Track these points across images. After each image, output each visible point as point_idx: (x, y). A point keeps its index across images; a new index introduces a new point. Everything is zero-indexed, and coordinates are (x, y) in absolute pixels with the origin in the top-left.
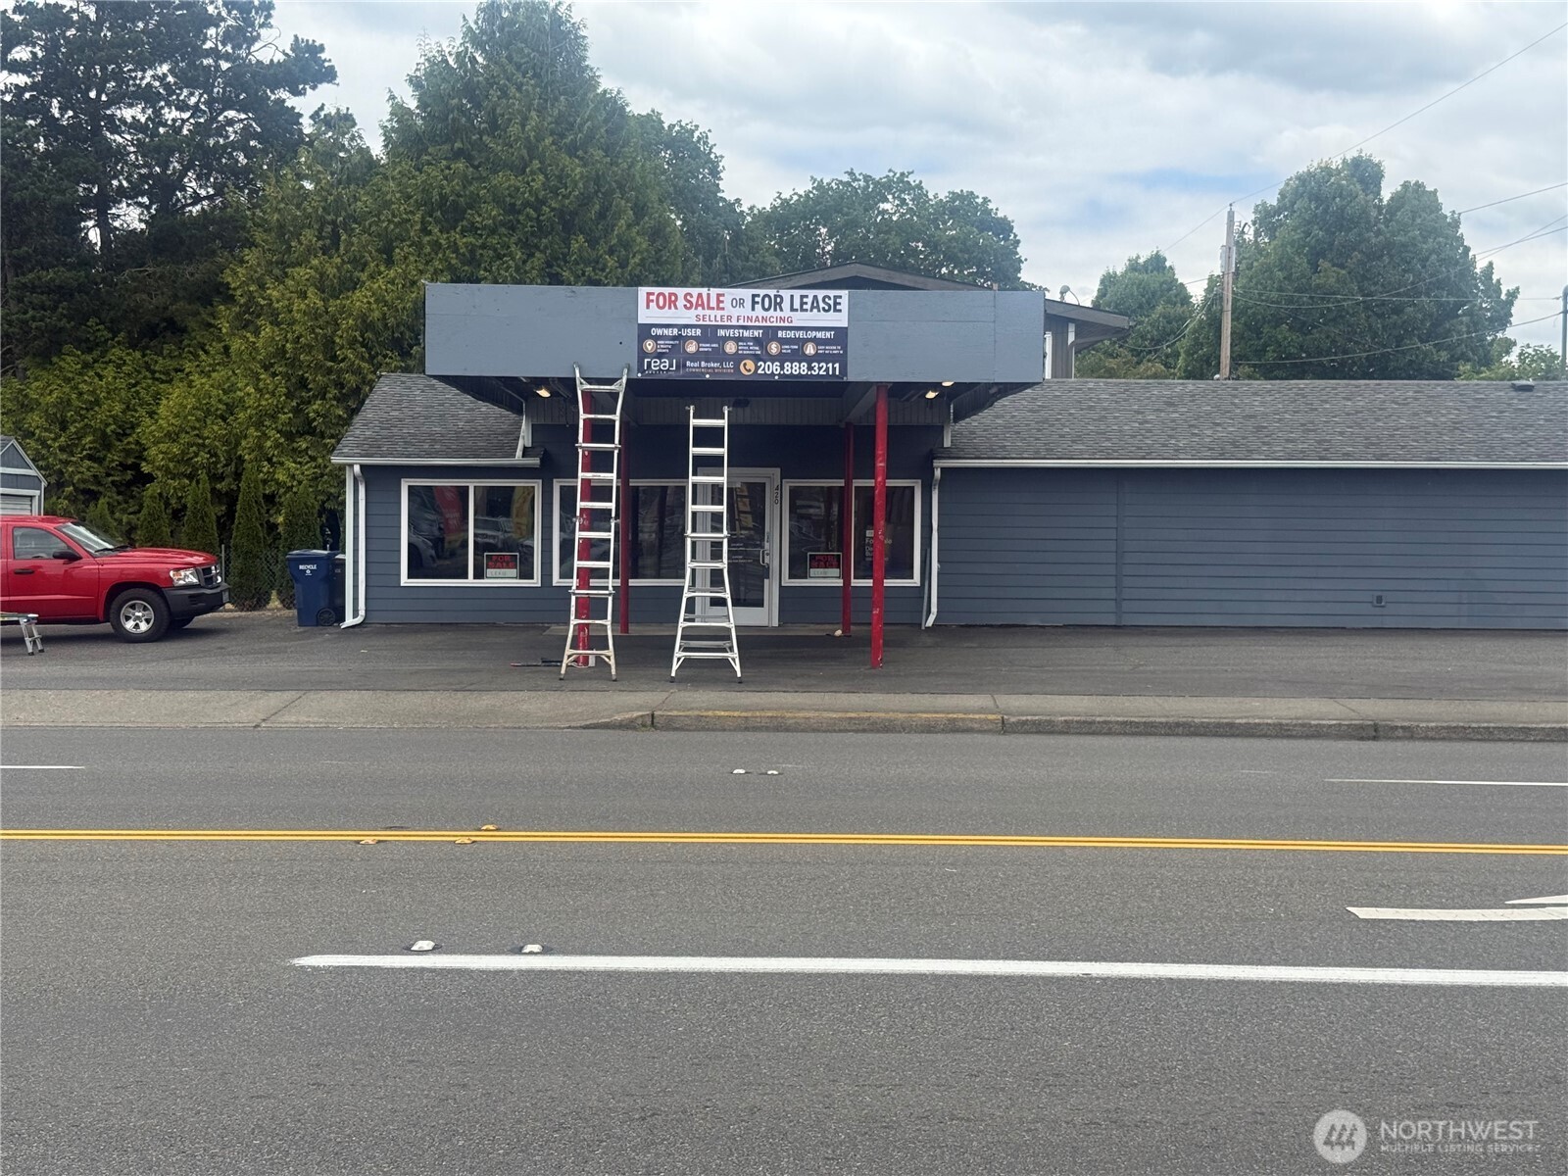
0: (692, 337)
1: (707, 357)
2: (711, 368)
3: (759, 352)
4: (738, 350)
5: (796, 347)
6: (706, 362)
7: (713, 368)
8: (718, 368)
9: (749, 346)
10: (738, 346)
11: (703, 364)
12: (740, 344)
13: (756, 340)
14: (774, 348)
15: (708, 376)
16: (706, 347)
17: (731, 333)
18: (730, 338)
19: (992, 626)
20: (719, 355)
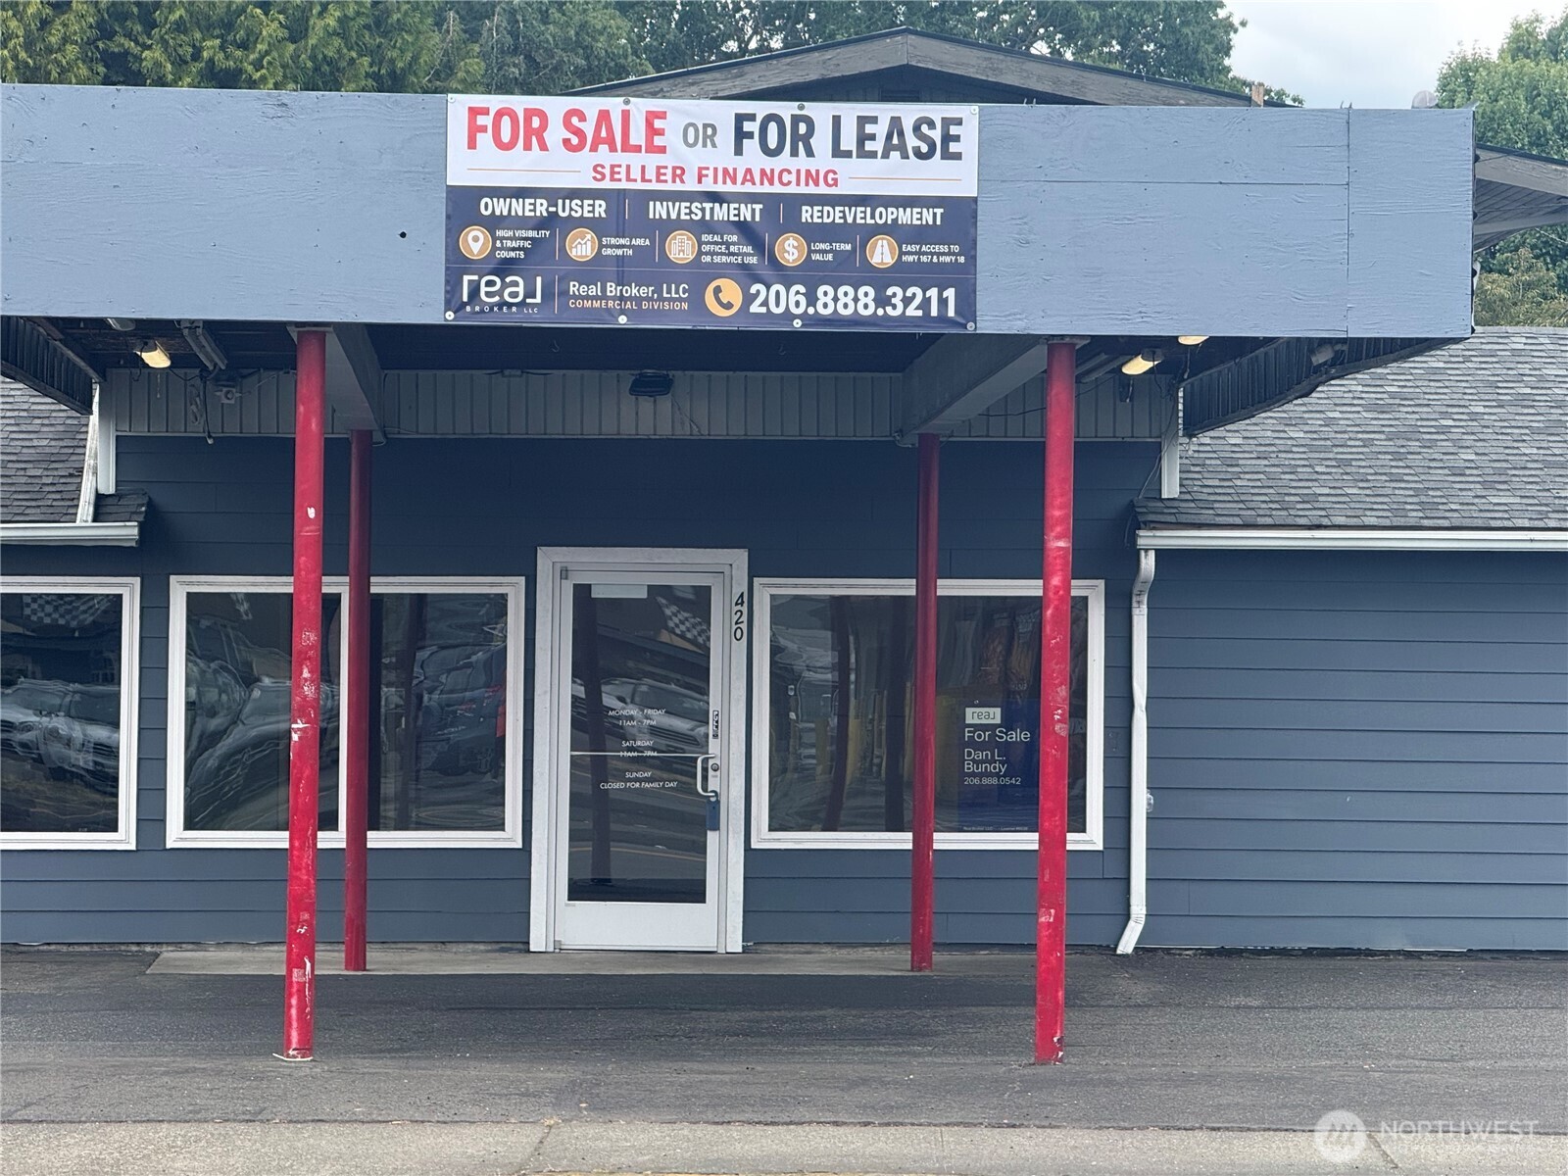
0: (582, 222)
1: (621, 271)
2: (630, 298)
3: (754, 260)
4: (700, 253)
5: (848, 247)
6: (620, 283)
7: (639, 300)
8: (648, 299)
9: (728, 245)
10: (700, 243)
11: (612, 289)
12: (705, 238)
13: (743, 228)
14: (790, 250)
15: (623, 320)
16: (619, 246)
17: (679, 210)
18: (678, 225)
19: (1284, 953)
20: (652, 267)
